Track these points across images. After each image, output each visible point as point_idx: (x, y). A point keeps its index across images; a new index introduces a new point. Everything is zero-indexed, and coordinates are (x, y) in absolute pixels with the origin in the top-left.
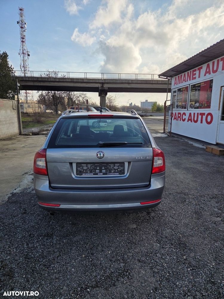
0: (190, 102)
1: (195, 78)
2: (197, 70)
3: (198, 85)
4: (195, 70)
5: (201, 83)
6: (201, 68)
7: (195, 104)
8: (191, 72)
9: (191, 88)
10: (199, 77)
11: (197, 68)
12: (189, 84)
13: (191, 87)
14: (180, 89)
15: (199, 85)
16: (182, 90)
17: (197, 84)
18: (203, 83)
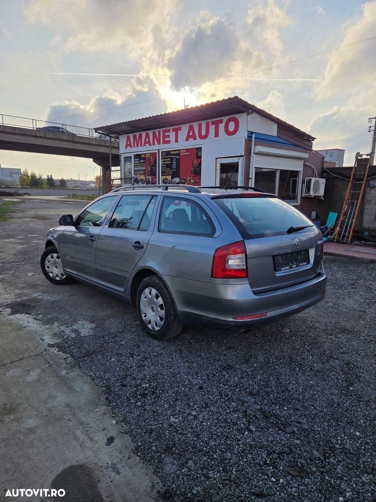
0: (162, 175)
1: (169, 142)
2: (171, 130)
3: (176, 152)
4: (169, 131)
5: (180, 150)
6: (180, 129)
7: (172, 178)
8: (159, 132)
9: (162, 156)
10: (177, 141)
11: (171, 128)
12: (159, 150)
13: (162, 154)
14: (140, 154)
15: (178, 152)
16: (143, 156)
17: (173, 151)
18: (185, 151)
